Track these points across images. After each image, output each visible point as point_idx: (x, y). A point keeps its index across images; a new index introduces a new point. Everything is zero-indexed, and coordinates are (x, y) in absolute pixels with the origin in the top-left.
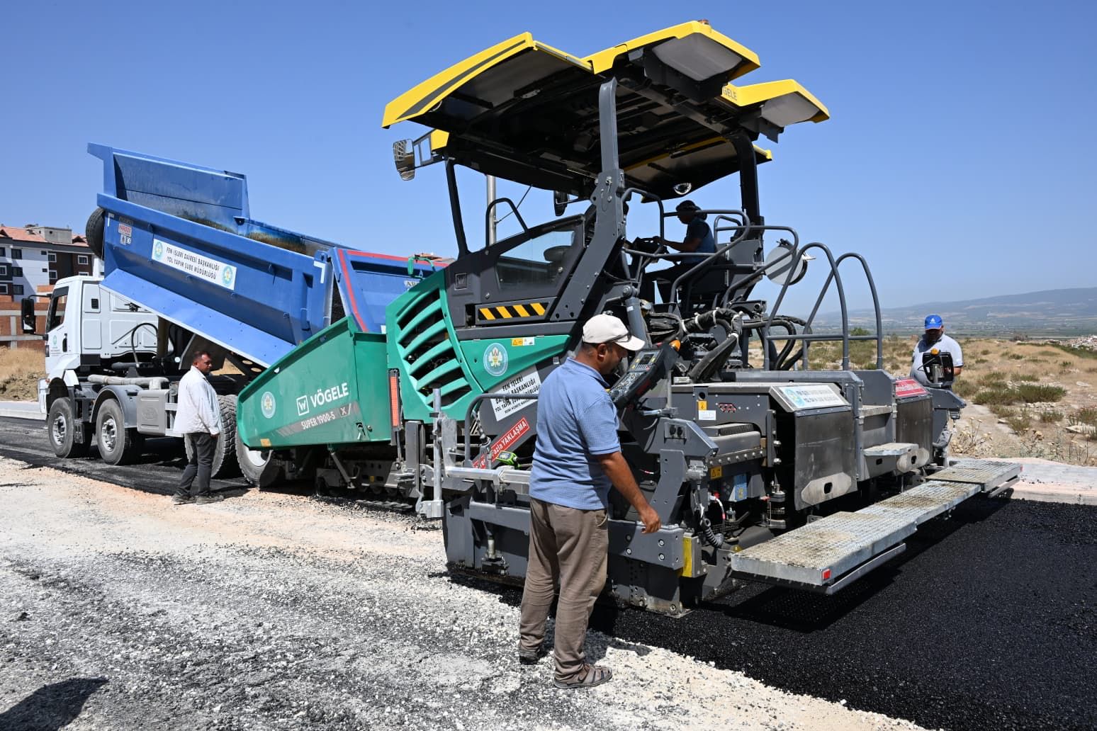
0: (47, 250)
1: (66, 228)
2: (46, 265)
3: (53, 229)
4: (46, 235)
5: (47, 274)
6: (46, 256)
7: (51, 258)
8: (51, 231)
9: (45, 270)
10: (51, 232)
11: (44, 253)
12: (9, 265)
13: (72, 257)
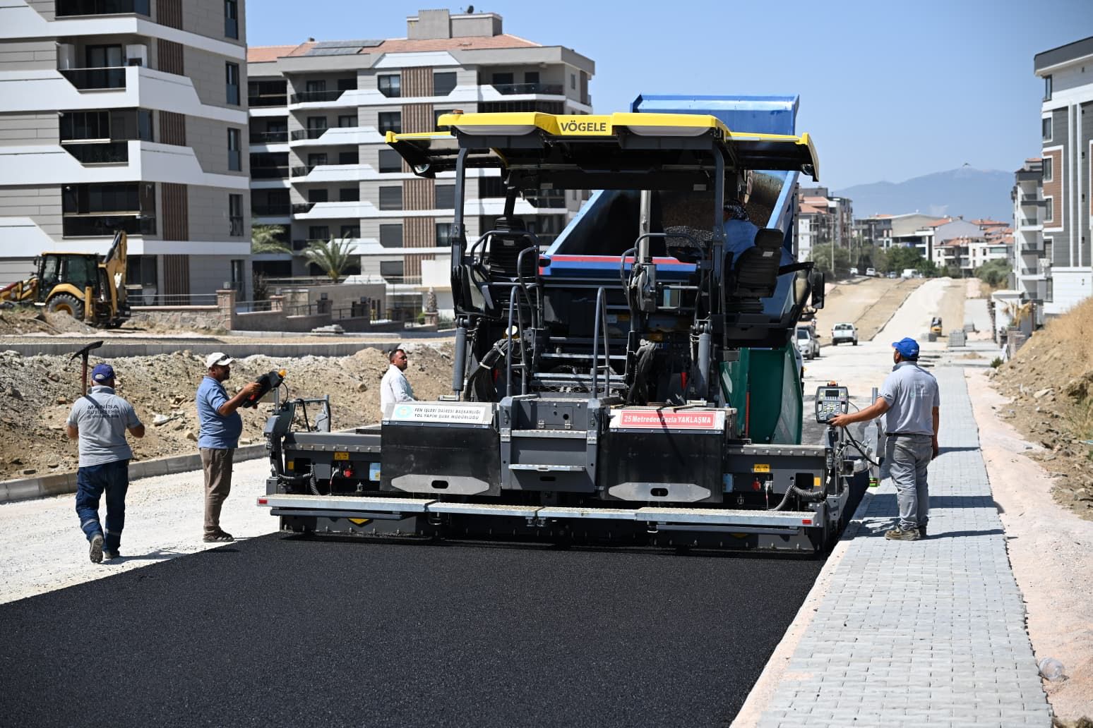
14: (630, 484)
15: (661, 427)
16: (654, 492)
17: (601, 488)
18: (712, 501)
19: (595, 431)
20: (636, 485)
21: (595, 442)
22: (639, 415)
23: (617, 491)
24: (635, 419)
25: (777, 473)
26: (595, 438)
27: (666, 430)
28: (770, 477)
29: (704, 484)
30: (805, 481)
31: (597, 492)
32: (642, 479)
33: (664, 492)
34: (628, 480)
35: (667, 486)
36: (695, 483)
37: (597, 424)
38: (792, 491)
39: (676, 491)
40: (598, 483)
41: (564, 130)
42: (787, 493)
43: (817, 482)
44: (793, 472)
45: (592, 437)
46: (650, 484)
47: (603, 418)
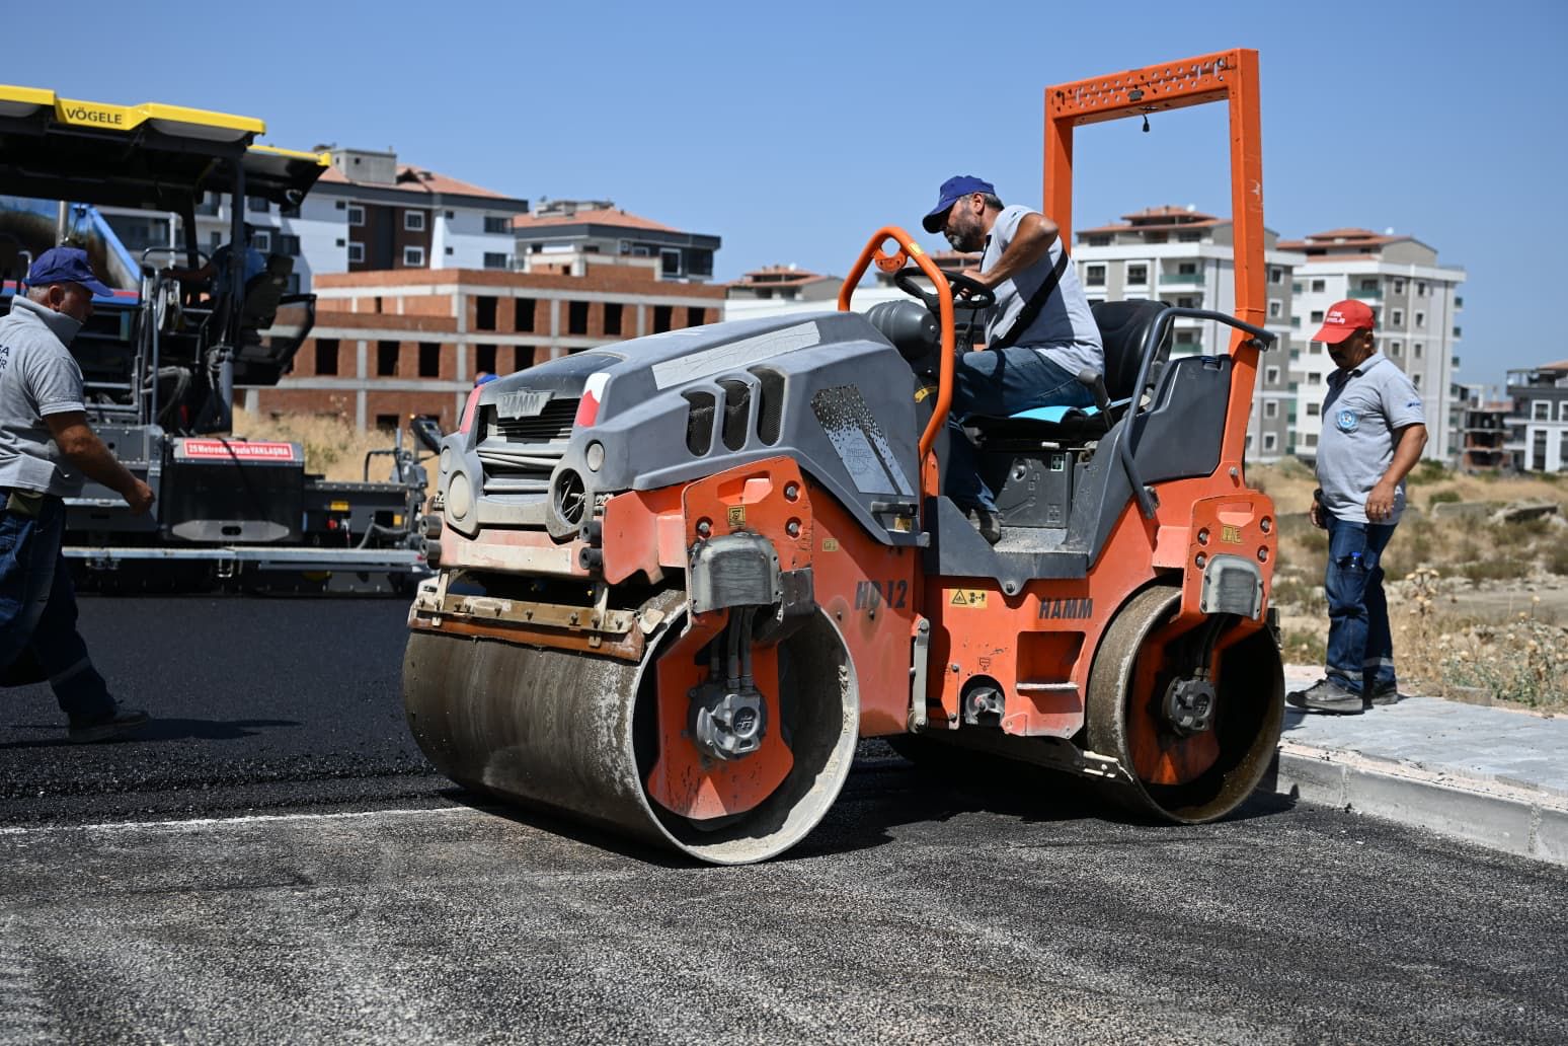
0: (346, 199)
1: (386, 150)
2: (343, 231)
3: (364, 153)
4: (347, 169)
5: (345, 251)
6: (345, 214)
7: (354, 216)
8: (357, 158)
9: (341, 243)
10: (357, 161)
11: (341, 206)
12: (274, 230)
13: (394, 213)
14: (198, 522)
15: (230, 457)
16: (227, 531)
17: (164, 527)
18: (291, 539)
19: (159, 462)
20: (205, 523)
21: (159, 475)
22: (206, 445)
23: (182, 530)
24: (201, 449)
25: (358, 510)
26: (158, 469)
27: (237, 461)
28: (347, 515)
29: (283, 522)
30: (386, 519)
31: (159, 531)
32: (211, 515)
33: (237, 531)
34: (195, 517)
35: (241, 524)
36: (273, 521)
37: (161, 453)
38: (374, 529)
39: (250, 529)
40: (161, 520)
41: (71, 117)
42: (368, 532)
43: (397, 520)
44: (373, 509)
45: (155, 469)
46: (220, 522)
47: (166, 449)
